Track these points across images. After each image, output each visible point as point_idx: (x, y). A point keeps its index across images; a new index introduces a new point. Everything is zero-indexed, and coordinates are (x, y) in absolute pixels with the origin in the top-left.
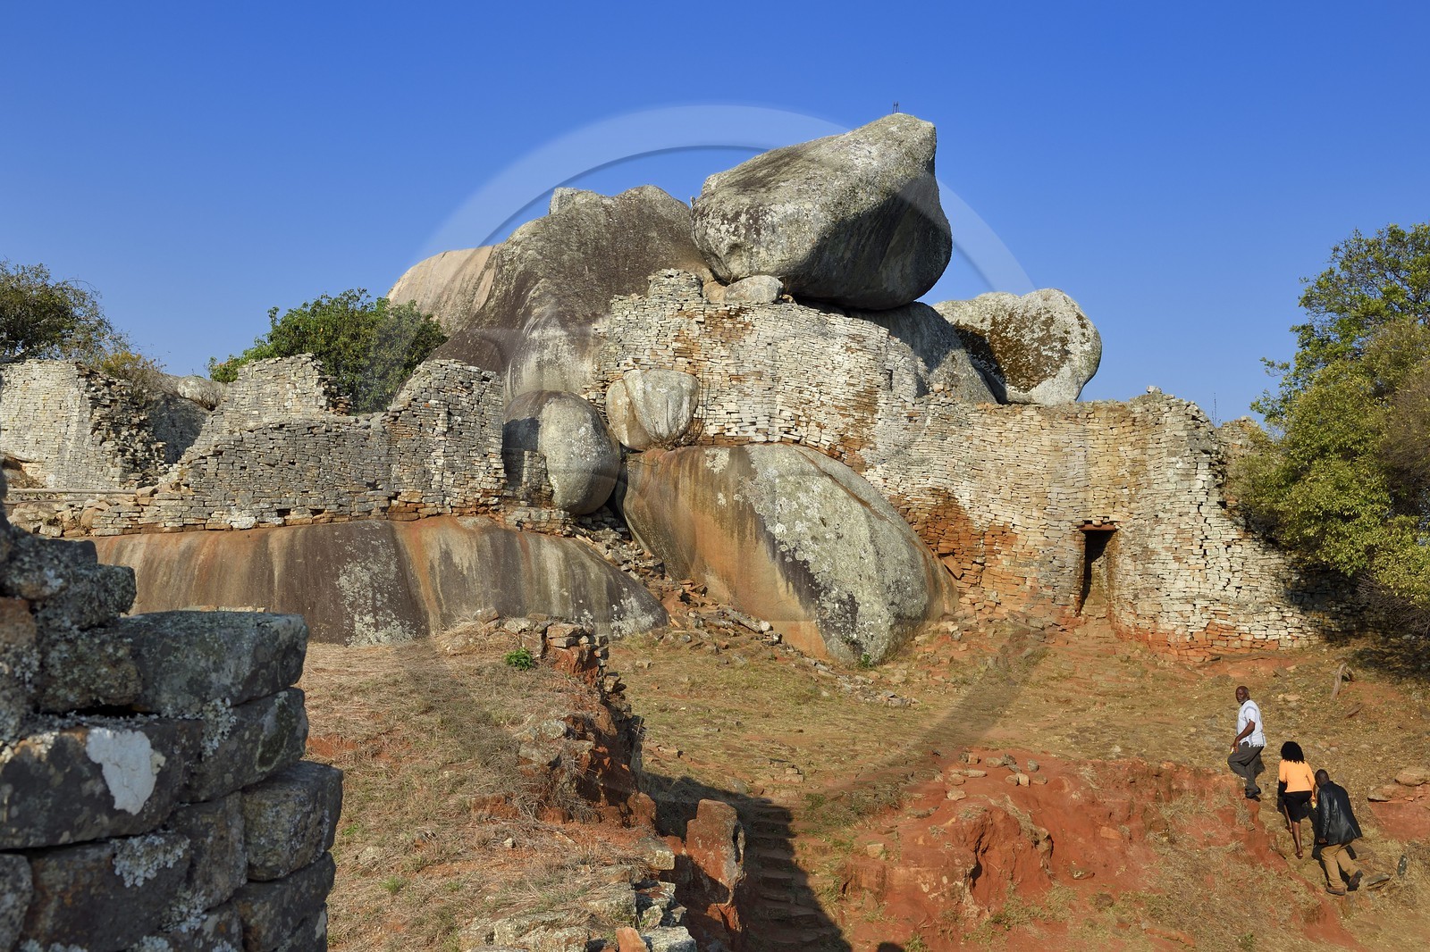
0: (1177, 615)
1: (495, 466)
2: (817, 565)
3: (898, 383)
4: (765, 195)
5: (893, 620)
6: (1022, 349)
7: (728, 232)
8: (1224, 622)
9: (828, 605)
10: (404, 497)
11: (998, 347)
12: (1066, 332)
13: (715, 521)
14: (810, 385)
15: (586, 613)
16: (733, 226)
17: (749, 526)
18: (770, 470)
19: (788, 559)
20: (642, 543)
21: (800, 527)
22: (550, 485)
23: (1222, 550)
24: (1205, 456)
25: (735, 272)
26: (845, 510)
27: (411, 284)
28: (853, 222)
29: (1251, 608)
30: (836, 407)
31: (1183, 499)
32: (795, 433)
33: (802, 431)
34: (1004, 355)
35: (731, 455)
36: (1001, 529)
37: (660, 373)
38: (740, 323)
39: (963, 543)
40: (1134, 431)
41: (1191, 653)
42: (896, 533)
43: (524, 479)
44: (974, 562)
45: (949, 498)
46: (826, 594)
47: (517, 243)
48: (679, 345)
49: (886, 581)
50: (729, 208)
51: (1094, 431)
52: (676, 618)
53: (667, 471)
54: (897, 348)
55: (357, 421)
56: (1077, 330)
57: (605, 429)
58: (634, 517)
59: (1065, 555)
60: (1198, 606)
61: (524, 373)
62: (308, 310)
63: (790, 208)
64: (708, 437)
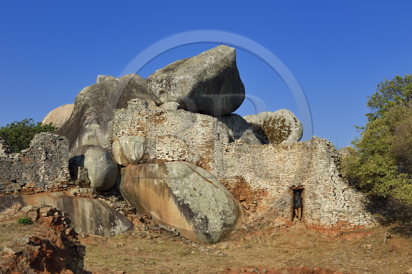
0: (326, 218)
1: (66, 172)
2: (192, 205)
3: (222, 138)
4: (172, 73)
5: (222, 225)
6: (274, 131)
7: (159, 86)
8: (343, 219)
9: (197, 220)
10: (28, 185)
11: (266, 130)
12: (290, 124)
13: (154, 191)
14: (189, 139)
15: (100, 226)
16: (161, 84)
17: (166, 192)
18: (174, 171)
19: (181, 204)
20: (127, 202)
21: (185, 191)
22: (89, 180)
23: (341, 193)
24: (332, 158)
25: (162, 101)
26: (203, 185)
27: (51, 117)
28: (206, 83)
29: (353, 214)
30: (199, 147)
31: (326, 175)
32: (183, 157)
33: (186, 156)
34: (268, 133)
35: (159, 166)
36: (262, 190)
37: (132, 137)
38: (161, 117)
39: (248, 196)
40: (308, 152)
41: (333, 232)
42: (223, 193)
43: (78, 178)
44: (253, 203)
45: (242, 179)
46: (196, 216)
47: (82, 94)
48: (139, 126)
49: (219, 211)
50: (159, 78)
51: (293, 152)
52: (137, 227)
53: (135, 173)
54: (221, 125)
55: (8, 157)
56: (293, 123)
57: (112, 159)
58: (124, 191)
59: (286, 199)
60: (334, 214)
61: (83, 141)
62: (9, 127)
63: (182, 77)
64: (151, 160)
